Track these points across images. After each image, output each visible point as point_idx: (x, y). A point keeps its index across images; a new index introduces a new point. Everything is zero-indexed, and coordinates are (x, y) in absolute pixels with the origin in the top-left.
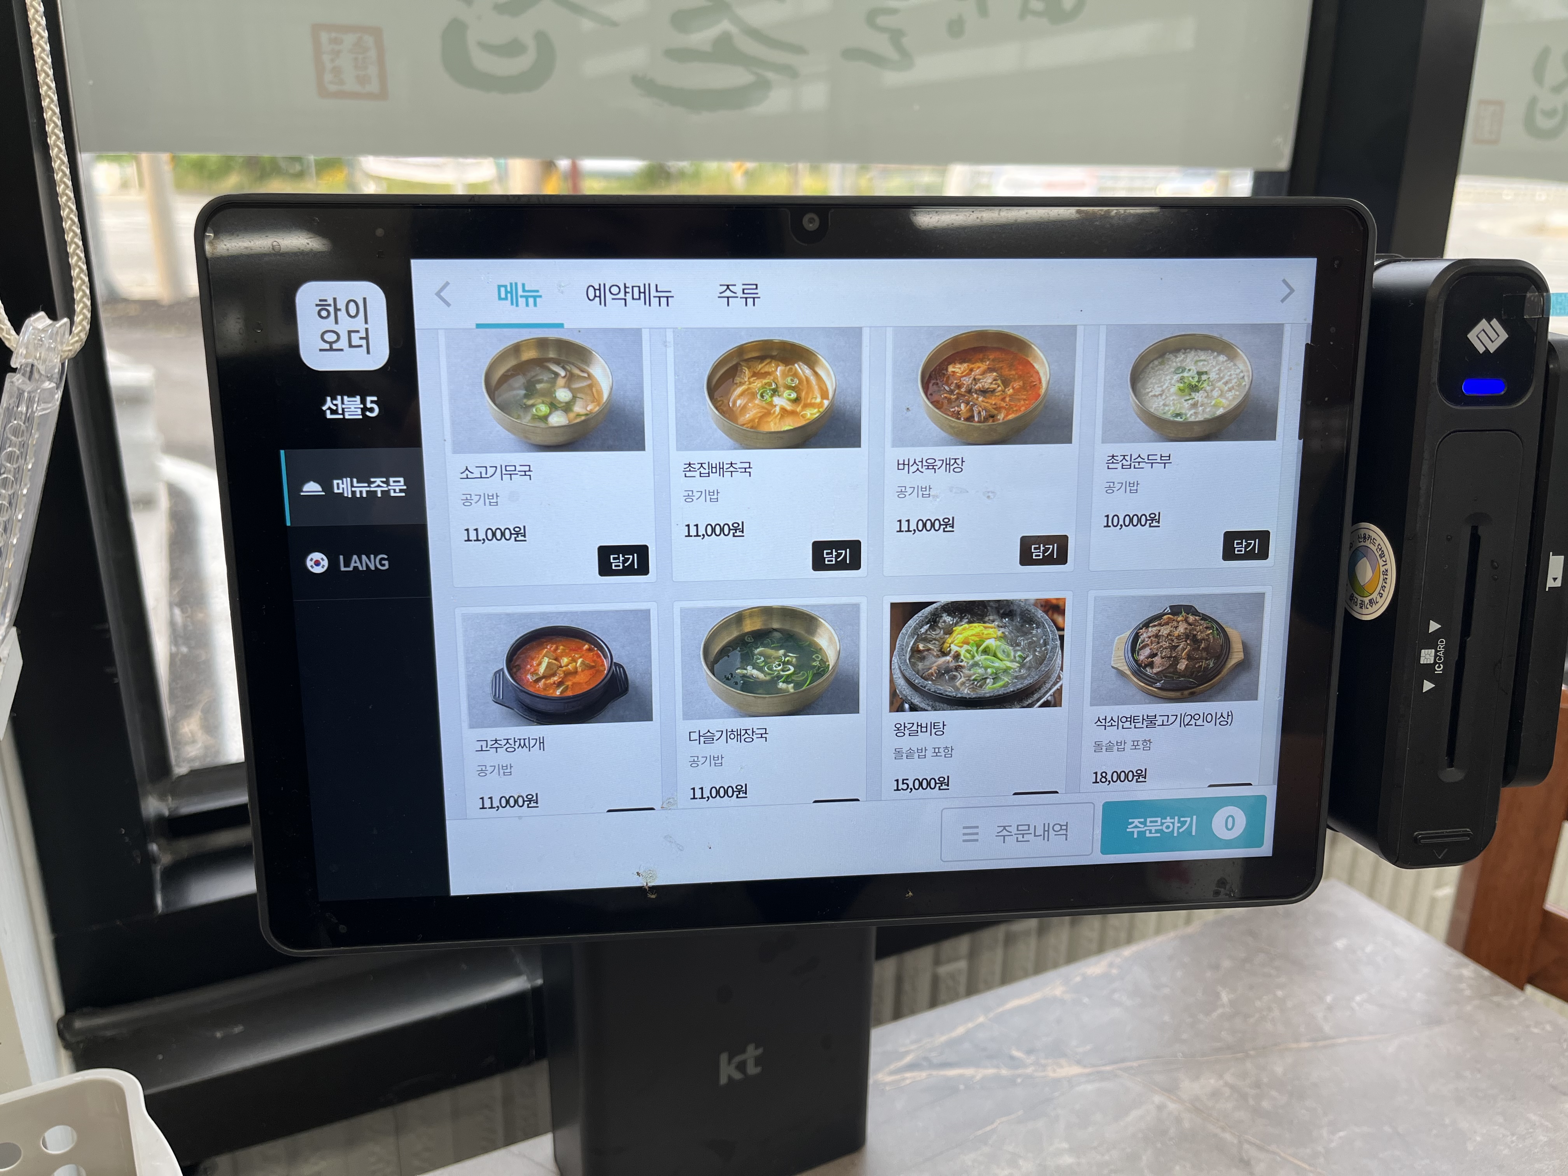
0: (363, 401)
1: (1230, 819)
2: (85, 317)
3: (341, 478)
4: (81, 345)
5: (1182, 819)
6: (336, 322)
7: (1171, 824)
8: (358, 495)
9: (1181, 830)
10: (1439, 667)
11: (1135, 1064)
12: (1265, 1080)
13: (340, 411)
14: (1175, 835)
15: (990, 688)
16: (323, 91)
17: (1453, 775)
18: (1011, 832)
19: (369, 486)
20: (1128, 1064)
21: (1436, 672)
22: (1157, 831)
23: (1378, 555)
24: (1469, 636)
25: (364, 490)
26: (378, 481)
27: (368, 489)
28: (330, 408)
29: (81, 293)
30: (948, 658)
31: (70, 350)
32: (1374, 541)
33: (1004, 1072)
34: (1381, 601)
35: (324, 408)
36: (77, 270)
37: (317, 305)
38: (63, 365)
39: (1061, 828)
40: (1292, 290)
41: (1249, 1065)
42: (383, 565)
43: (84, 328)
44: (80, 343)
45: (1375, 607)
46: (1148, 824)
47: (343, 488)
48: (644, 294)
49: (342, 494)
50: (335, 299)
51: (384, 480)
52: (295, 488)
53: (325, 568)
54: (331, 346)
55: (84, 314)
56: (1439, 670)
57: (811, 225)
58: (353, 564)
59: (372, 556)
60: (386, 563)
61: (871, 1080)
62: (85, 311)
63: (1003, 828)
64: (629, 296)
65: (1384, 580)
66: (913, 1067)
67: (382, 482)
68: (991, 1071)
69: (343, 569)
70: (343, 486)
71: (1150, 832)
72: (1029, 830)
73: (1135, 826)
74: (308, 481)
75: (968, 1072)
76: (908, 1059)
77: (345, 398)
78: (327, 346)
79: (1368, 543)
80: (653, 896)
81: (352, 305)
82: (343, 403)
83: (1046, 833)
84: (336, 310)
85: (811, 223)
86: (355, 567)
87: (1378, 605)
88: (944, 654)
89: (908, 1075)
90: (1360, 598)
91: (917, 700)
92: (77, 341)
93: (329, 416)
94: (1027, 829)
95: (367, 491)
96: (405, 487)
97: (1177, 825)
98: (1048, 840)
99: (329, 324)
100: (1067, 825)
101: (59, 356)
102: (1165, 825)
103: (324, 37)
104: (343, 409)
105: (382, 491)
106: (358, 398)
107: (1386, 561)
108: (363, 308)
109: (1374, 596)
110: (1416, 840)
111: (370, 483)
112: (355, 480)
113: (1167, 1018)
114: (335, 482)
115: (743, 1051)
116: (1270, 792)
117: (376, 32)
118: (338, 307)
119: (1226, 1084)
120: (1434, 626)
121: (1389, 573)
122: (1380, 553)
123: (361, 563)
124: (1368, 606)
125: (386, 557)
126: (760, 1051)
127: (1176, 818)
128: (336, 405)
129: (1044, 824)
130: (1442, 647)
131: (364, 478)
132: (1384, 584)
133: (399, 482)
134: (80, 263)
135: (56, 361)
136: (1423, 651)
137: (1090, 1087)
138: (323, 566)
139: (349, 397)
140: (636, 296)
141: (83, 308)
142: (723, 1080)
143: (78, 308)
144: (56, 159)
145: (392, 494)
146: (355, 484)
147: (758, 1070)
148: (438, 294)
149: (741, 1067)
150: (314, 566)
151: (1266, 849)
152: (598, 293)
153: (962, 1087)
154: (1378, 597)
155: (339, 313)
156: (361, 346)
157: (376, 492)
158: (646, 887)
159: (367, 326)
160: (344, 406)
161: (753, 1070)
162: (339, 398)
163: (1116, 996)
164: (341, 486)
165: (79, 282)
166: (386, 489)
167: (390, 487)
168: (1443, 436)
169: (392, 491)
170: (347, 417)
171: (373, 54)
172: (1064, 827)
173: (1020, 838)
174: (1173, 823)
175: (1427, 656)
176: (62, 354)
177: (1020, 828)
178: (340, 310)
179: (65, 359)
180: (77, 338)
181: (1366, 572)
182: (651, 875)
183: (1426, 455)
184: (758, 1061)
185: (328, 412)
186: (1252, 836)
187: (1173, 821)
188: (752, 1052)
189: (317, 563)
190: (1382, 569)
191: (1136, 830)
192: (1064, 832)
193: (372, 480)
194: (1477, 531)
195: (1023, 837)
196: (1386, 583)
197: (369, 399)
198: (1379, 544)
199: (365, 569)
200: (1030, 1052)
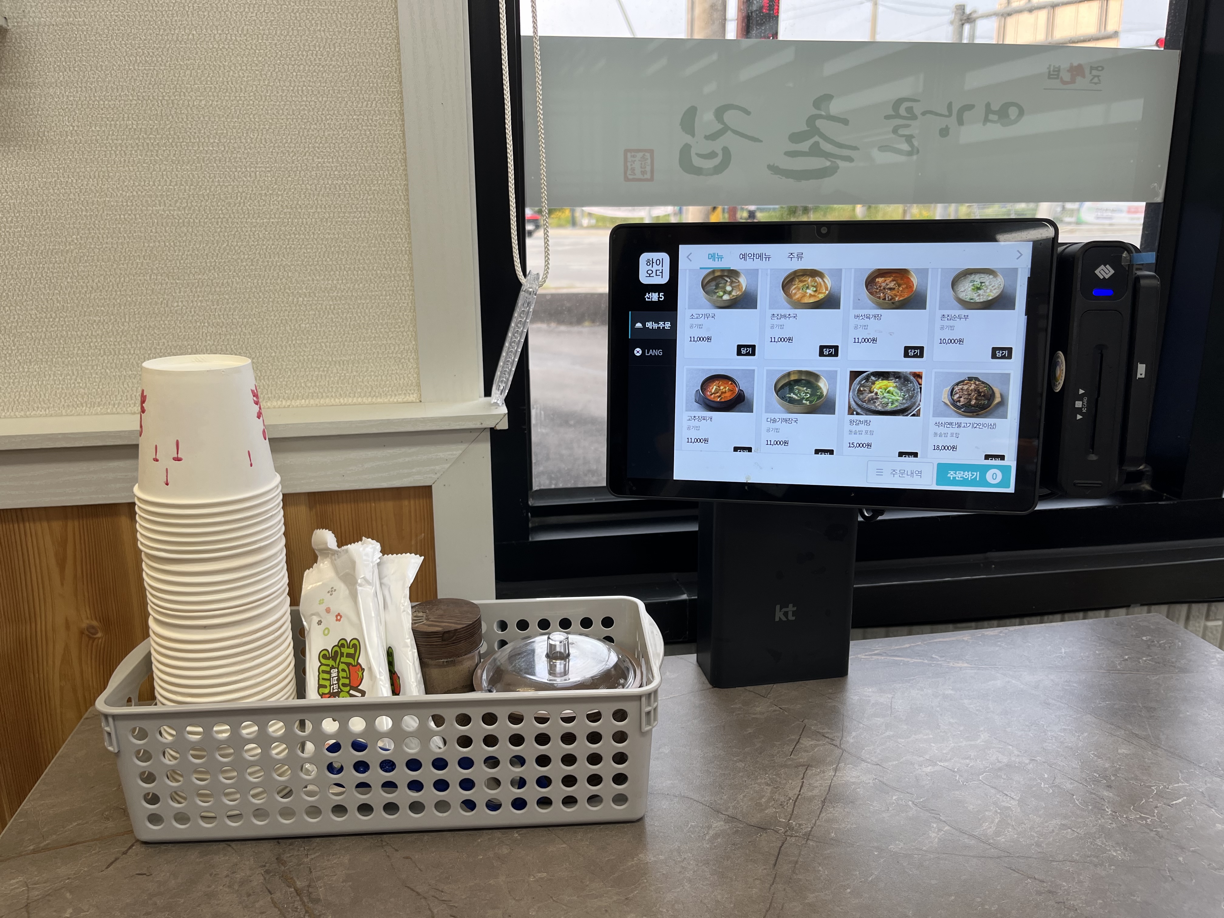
1: (995, 475)
6: (652, 267)
7: (968, 475)
8: (654, 328)
9: (972, 478)
10: (1085, 410)
13: (651, 298)
15: (890, 407)
16: (626, 178)
18: (897, 473)
21: (1083, 412)
24: (1099, 397)
30: (873, 394)
32: (1060, 357)
34: (1061, 383)
35: (645, 297)
37: (646, 261)
40: (1022, 254)
45: (1059, 387)
46: (957, 474)
47: (649, 326)
48: (760, 256)
50: (653, 259)
52: (634, 324)
53: (641, 354)
54: (650, 275)
58: (650, 353)
59: (657, 350)
60: (661, 353)
67: (662, 323)
69: (647, 354)
71: (959, 478)
72: (904, 472)
74: (637, 323)
78: (648, 275)
79: (1059, 360)
81: (658, 260)
82: (652, 295)
83: (912, 474)
84: (653, 263)
85: (824, 230)
87: (1060, 385)
88: (871, 392)
89: (874, 657)
90: (1056, 383)
91: (859, 411)
93: (647, 300)
95: (657, 327)
96: (670, 325)
98: (913, 477)
99: (650, 268)
100: (921, 471)
102: (965, 475)
103: (629, 154)
105: (662, 327)
106: (657, 293)
107: (1063, 365)
108: (661, 262)
109: (1060, 380)
111: (659, 324)
114: (647, 323)
116: (1014, 465)
117: (651, 152)
120: (1081, 392)
123: (653, 352)
125: (661, 350)
126: (795, 610)
127: (970, 472)
128: (649, 296)
129: (911, 470)
130: (1085, 399)
131: (657, 322)
132: (1062, 374)
133: (668, 323)
136: (1077, 402)
139: (654, 293)
142: (777, 620)
146: (654, 324)
147: (794, 618)
148: (688, 257)
149: (786, 614)
151: (1011, 489)
152: (744, 257)
156: (660, 275)
159: (662, 268)
161: (791, 617)
168: (1082, 313)
169: (666, 327)
170: (653, 300)
171: (649, 161)
175: (1079, 404)
177: (901, 471)
181: (1057, 372)
183: (1076, 320)
184: (794, 613)
186: (1004, 483)
188: (791, 608)
189: (638, 352)
190: (1062, 368)
191: (952, 476)
192: (920, 474)
194: (1102, 352)
197: (661, 294)
198: (1062, 359)
199: (654, 355)
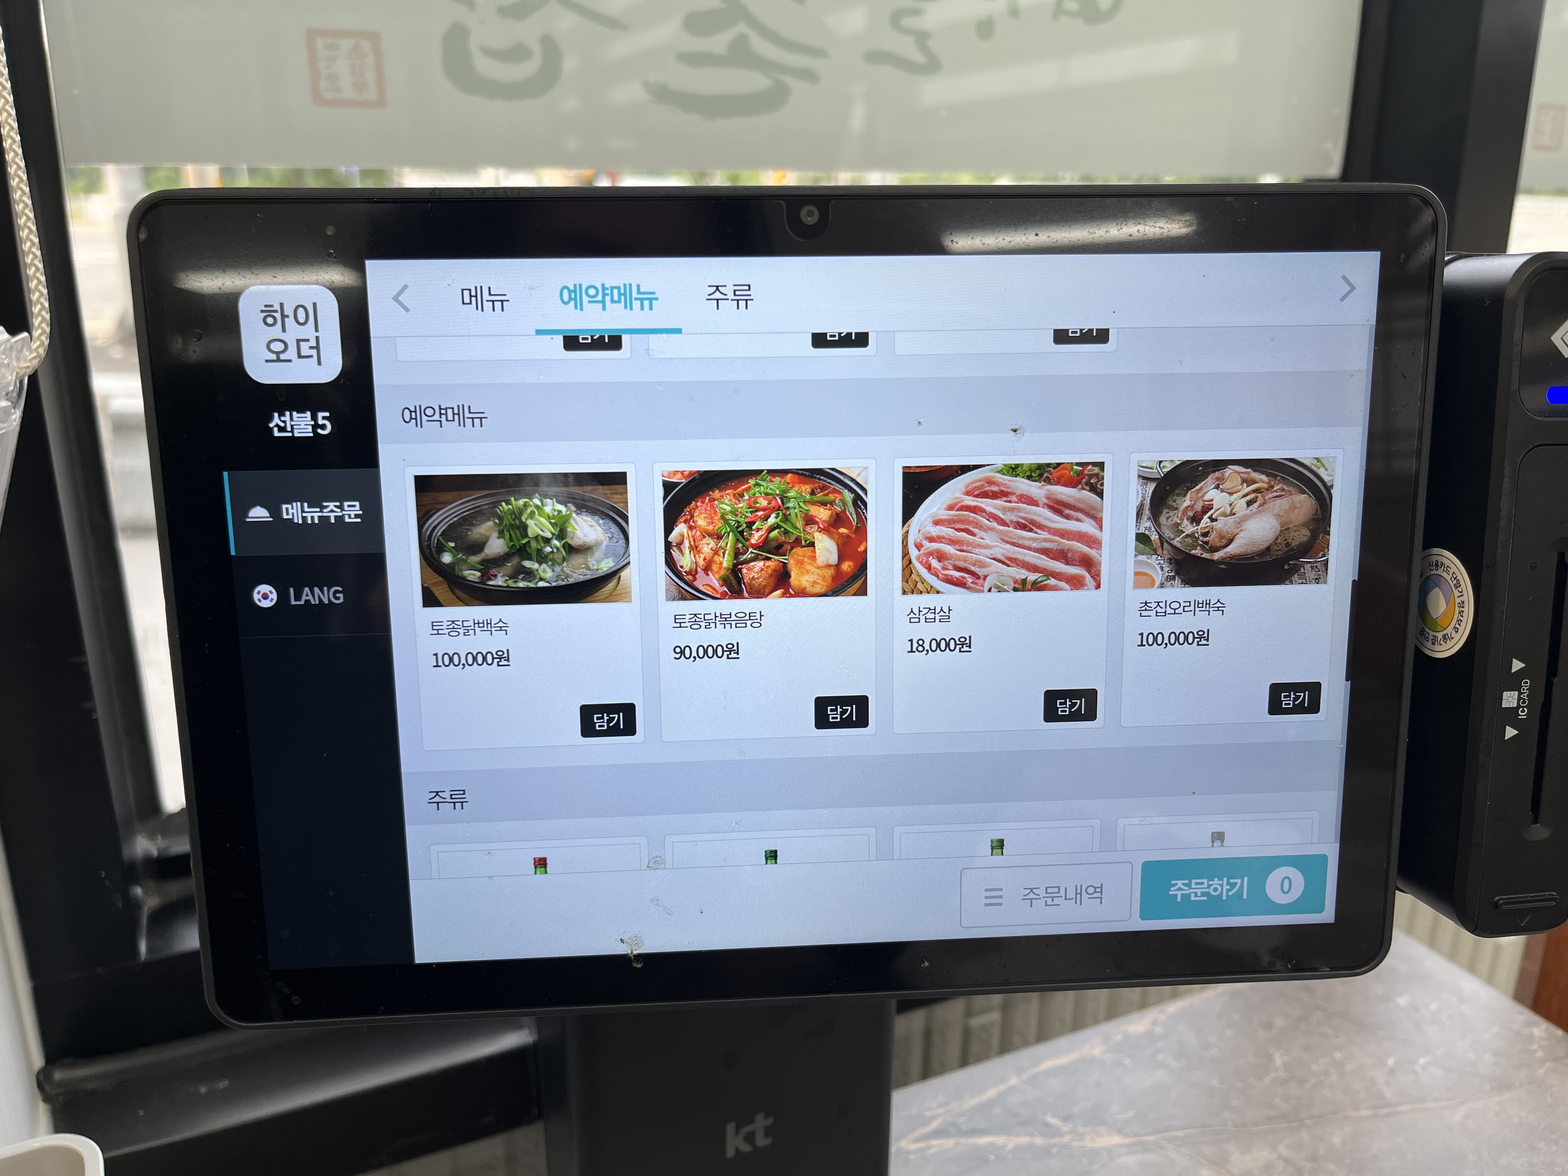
0: (314, 417)
2: (44, 332)
3: (290, 502)
4: (39, 361)
5: (1231, 881)
6: (284, 330)
11: (1180, 1134)
12: (1322, 1152)
14: (1224, 898)
16: (319, 100)
17: (1539, 832)
19: (321, 511)
20: (1174, 1133)
22: (1203, 894)
23: (1452, 585)
24: (1555, 675)
25: (316, 515)
26: (331, 505)
27: (320, 514)
28: (277, 425)
29: (39, 307)
31: (28, 367)
32: (1448, 569)
33: (1039, 1141)
34: (1456, 636)
36: (35, 282)
37: (262, 311)
38: (21, 382)
39: (1095, 890)
40: (1353, 288)
41: (1305, 1135)
42: (338, 598)
43: (42, 343)
44: (39, 359)
45: (1450, 644)
47: (293, 514)
48: (624, 296)
49: (291, 520)
50: (282, 305)
51: (338, 504)
52: (241, 512)
53: (274, 602)
54: (278, 357)
55: (42, 328)
56: (1523, 715)
57: (809, 219)
61: (893, 1149)
62: (44, 325)
63: (1029, 890)
64: (608, 299)
65: (1460, 613)
66: (939, 1133)
68: (1024, 1140)
70: (293, 511)
71: (1196, 895)
73: (1179, 888)
75: (999, 1140)
76: (935, 1125)
77: (295, 413)
78: (274, 357)
79: (1440, 572)
80: (639, 966)
81: (301, 311)
83: (1078, 896)
84: (284, 316)
85: (809, 216)
86: (306, 601)
87: (1454, 641)
89: (934, 1142)
90: (1432, 633)
92: (35, 358)
94: (1057, 891)
97: (1226, 887)
99: (276, 332)
101: (15, 374)
103: (320, 42)
104: (292, 426)
107: (1462, 592)
108: (313, 315)
109: (1449, 630)
110: (1496, 905)
112: (306, 505)
113: (1215, 1082)
114: (284, 507)
116: (1331, 851)
117: (374, 37)
118: (286, 314)
119: (1280, 1157)
120: (1517, 665)
121: (1466, 605)
122: (1455, 582)
123: (312, 596)
124: (1442, 642)
126: (770, 1121)
130: (1526, 688)
132: (1460, 618)
133: (354, 506)
134: (38, 275)
136: (1505, 693)
137: (1131, 1160)
138: (272, 600)
139: (298, 412)
140: (616, 298)
141: (41, 322)
142: (730, 1153)
144: (12, 164)
145: (347, 520)
147: (768, 1141)
148: (396, 299)
149: (750, 1138)
150: (261, 599)
151: (1327, 915)
152: (574, 297)
153: (992, 1157)
154: (1454, 632)
155: (286, 320)
156: (311, 356)
157: (329, 517)
158: (631, 956)
159: (317, 334)
160: (293, 423)
161: (762, 1141)
162: (288, 413)
163: (1160, 1057)
164: (291, 511)
165: (37, 294)
166: (340, 514)
167: (344, 513)
168: (1526, 451)
171: (370, 60)
172: (1099, 890)
173: (1049, 901)
174: (1222, 885)
175: (1510, 699)
178: (287, 316)
179: (24, 376)
180: (35, 354)
181: (1438, 604)
182: (636, 942)
183: (1507, 472)
184: (768, 1132)
185: (276, 429)
187: (1221, 882)
188: (761, 1122)
189: (265, 596)
190: (1458, 600)
192: (1099, 895)
193: (325, 504)
194: (1564, 558)
195: (1053, 901)
196: (1462, 616)
198: (1454, 573)
200: (1066, 1119)
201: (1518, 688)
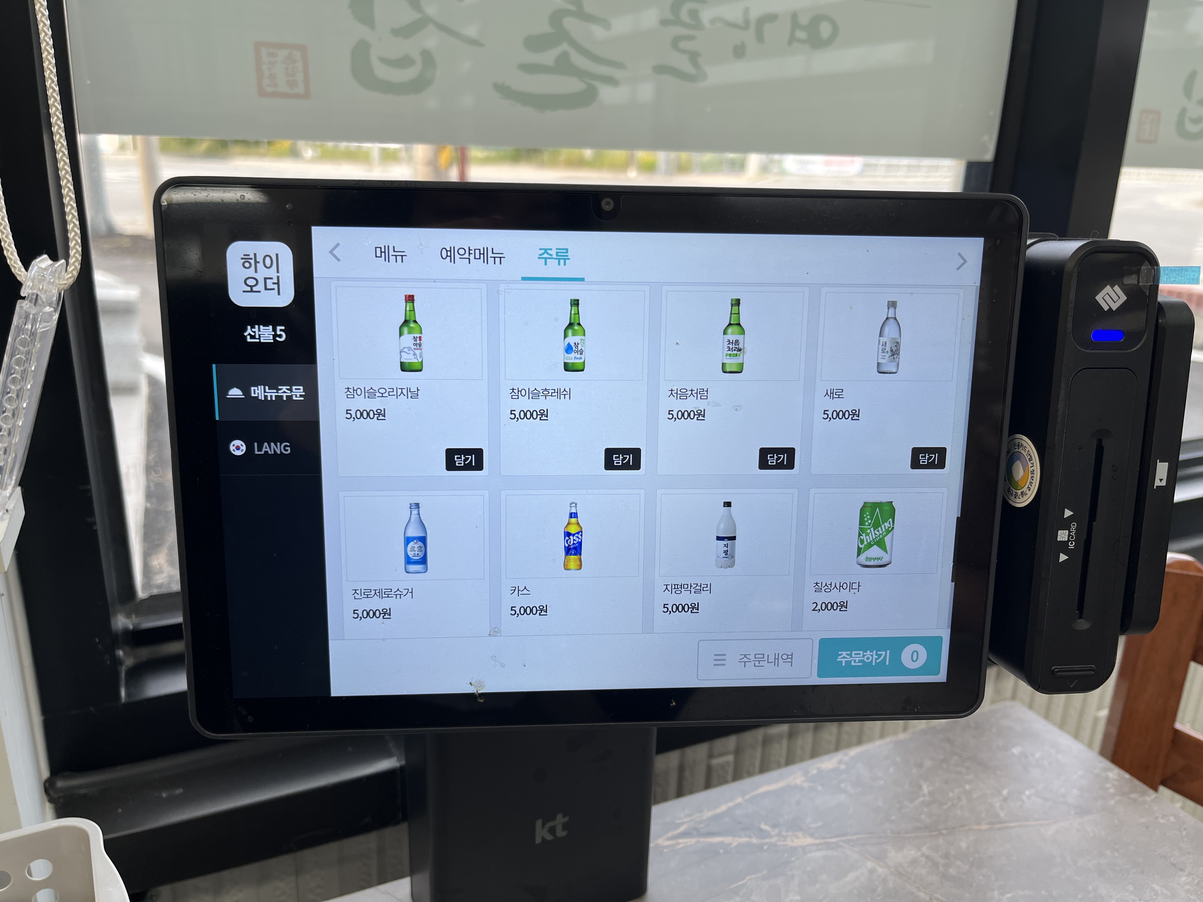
0: (274, 330)
1: (915, 653)
2: (77, 260)
3: (257, 386)
4: (73, 280)
5: (879, 653)
6: (256, 271)
7: (871, 656)
8: (269, 399)
9: (877, 661)
10: (1072, 544)
11: (854, 837)
12: (953, 853)
13: (257, 337)
14: (874, 664)
16: (262, 93)
17: (1083, 625)
18: (750, 659)
19: (277, 392)
20: (849, 837)
21: (1069, 548)
22: (860, 661)
23: (1027, 459)
24: (1095, 521)
25: (274, 395)
26: (284, 388)
27: (276, 394)
28: (249, 334)
29: (74, 242)
31: (65, 284)
32: (1025, 448)
33: (755, 841)
34: (1029, 493)
35: (246, 334)
36: (72, 225)
37: (242, 259)
38: (60, 294)
39: (788, 657)
40: (965, 261)
41: (941, 841)
42: (287, 450)
43: (76, 267)
44: (73, 279)
45: (1025, 498)
46: (853, 656)
47: (258, 393)
48: (483, 254)
49: (257, 397)
50: (255, 255)
51: (289, 387)
52: (223, 392)
53: (244, 452)
54: (251, 289)
55: (76, 257)
56: (1071, 546)
57: (607, 207)
58: (264, 449)
59: (278, 444)
60: (289, 449)
61: (652, 845)
62: (77, 255)
63: (744, 656)
64: (472, 256)
65: (1031, 478)
66: (685, 835)
67: (287, 389)
68: (744, 840)
69: (257, 453)
70: (258, 392)
71: (855, 662)
72: (763, 658)
73: (843, 657)
74: (232, 388)
75: (727, 840)
76: (682, 829)
77: (261, 327)
78: (249, 289)
79: (1021, 450)
80: (482, 701)
81: (268, 259)
82: (259, 330)
83: (776, 660)
84: (256, 262)
85: (607, 205)
86: (265, 452)
87: (1027, 496)
89: (681, 841)
90: (1014, 491)
92: (70, 277)
93: (249, 340)
94: (762, 657)
95: (276, 396)
96: (304, 393)
97: (875, 657)
98: (778, 666)
99: (251, 272)
100: (792, 655)
101: (57, 289)
102: (866, 657)
103: (264, 51)
104: (259, 335)
105: (287, 396)
106: (271, 327)
107: (1033, 464)
108: (275, 261)
109: (1025, 489)
110: (1053, 672)
111: (278, 390)
112: (267, 387)
113: (880, 803)
114: (252, 388)
115: (553, 818)
116: (945, 634)
117: (303, 49)
118: (258, 260)
119: (923, 855)
120: (1068, 513)
121: (1035, 472)
122: (1029, 457)
123: (269, 448)
124: (1020, 497)
125: (288, 444)
126: (567, 819)
127: (875, 651)
128: (254, 332)
129: (775, 654)
130: (1074, 529)
131: (274, 386)
132: (1032, 481)
133: (299, 389)
134: (74, 220)
135: (54, 291)
136: (1059, 531)
137: (819, 854)
138: (242, 451)
139: (264, 326)
140: (478, 256)
141: (75, 253)
142: (538, 840)
143: (72, 253)
144: (58, 143)
145: (294, 398)
146: (267, 390)
147: (565, 833)
148: (331, 252)
149: (552, 831)
150: (235, 450)
151: (941, 677)
152: (450, 254)
153: (722, 851)
154: (1028, 490)
155: (258, 264)
156: (273, 289)
157: (282, 396)
158: (477, 694)
159: (278, 275)
160: (260, 333)
161: (561, 833)
162: (257, 326)
163: (843, 785)
164: (257, 392)
165: (73, 234)
166: (290, 394)
167: (293, 393)
168: (1076, 372)
169: (294, 396)
170: (262, 341)
171: (300, 65)
172: (790, 657)
173: (757, 664)
174: (872, 656)
175: (1063, 535)
176: (59, 286)
177: (757, 656)
178: (259, 262)
179: (62, 290)
180: (70, 275)
181: (1019, 472)
182: (480, 685)
183: (1063, 386)
184: (565, 827)
185: (248, 337)
186: (930, 667)
187: (872, 653)
188: (560, 819)
189: (238, 448)
190: (1031, 469)
191: (844, 660)
192: (790, 660)
193: (280, 387)
194: (1101, 443)
195: (759, 663)
196: (1033, 480)
197: (279, 328)
198: (1029, 451)
199: (273, 453)
200: (774, 826)
201: (1068, 528)
